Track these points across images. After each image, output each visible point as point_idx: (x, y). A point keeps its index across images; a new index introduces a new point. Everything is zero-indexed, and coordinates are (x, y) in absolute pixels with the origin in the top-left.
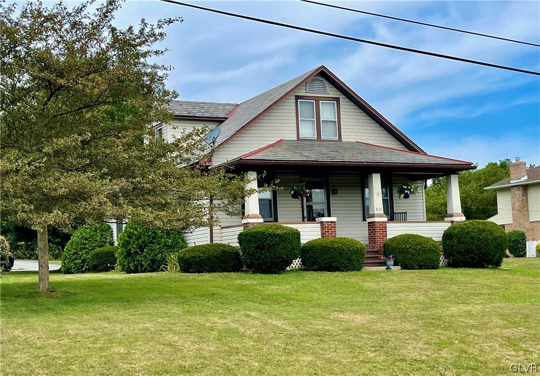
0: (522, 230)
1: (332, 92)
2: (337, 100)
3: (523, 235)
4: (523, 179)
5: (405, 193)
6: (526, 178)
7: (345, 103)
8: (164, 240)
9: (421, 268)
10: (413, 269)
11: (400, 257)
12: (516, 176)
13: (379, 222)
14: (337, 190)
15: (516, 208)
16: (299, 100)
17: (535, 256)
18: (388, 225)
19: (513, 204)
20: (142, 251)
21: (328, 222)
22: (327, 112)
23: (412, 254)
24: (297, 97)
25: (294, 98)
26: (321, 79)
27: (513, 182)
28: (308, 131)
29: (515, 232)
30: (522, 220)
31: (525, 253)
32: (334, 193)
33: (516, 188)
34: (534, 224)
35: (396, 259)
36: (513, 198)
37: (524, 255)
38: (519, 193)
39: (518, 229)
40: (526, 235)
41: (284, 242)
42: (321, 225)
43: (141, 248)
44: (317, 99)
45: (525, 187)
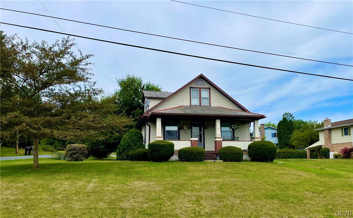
0: (328, 147)
1: (207, 86)
2: (209, 89)
3: (329, 149)
4: (329, 126)
5: (232, 128)
6: (330, 126)
7: (212, 90)
8: (133, 147)
9: (231, 161)
10: (228, 161)
11: (222, 156)
12: (326, 125)
13: (218, 141)
14: (207, 127)
15: (326, 138)
16: (191, 89)
17: (333, 158)
18: (223, 142)
19: (325, 137)
20: (124, 151)
21: (194, 140)
22: (205, 94)
23: (227, 155)
24: (191, 88)
25: (189, 88)
26: (202, 80)
27: (325, 127)
28: (195, 102)
29: (325, 148)
30: (328, 143)
31: (329, 157)
32: (206, 129)
33: (326, 130)
34: (333, 145)
35: (221, 157)
36: (325, 134)
37: (329, 158)
38: (327, 132)
39: (327, 147)
40: (330, 149)
41: (163, 148)
42: (191, 142)
43: (124, 150)
44: (200, 89)
45: (330, 130)
